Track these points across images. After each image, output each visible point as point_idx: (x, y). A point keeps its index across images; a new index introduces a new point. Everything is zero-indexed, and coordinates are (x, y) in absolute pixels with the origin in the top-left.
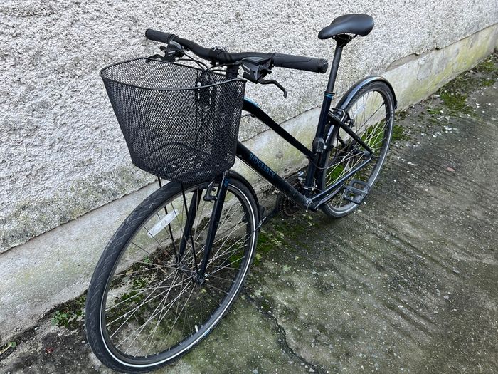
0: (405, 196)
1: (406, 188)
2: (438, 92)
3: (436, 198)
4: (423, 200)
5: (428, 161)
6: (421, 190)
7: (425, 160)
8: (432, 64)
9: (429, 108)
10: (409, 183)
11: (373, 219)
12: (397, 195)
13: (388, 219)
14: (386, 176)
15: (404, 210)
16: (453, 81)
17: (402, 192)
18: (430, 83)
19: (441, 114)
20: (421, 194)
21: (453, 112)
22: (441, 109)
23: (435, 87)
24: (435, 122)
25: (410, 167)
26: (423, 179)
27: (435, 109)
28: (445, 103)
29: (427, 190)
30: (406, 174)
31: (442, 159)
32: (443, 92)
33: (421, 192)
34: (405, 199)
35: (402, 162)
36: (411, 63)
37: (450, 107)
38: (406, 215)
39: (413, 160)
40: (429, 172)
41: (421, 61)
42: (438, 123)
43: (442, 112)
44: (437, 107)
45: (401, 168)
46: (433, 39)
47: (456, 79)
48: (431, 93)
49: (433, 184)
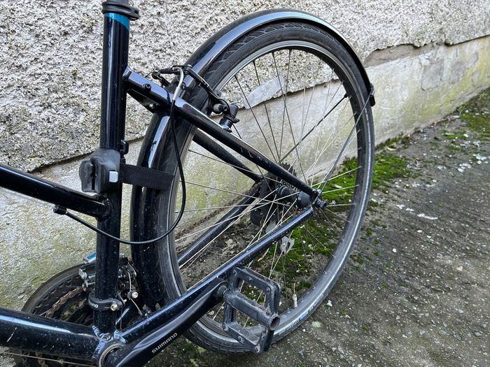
0: (416, 284)
1: (419, 264)
2: (457, 112)
3: (481, 285)
4: (455, 292)
5: (455, 211)
6: (450, 268)
7: (449, 208)
8: (442, 68)
9: (445, 132)
10: (422, 255)
11: (344, 345)
12: (401, 282)
13: (379, 346)
14: (377, 242)
15: (415, 319)
16: (475, 98)
17: (409, 275)
18: (443, 98)
19: (465, 139)
20: (450, 278)
21: (482, 136)
22: (465, 132)
23: (450, 105)
24: (457, 149)
25: (423, 222)
26: (450, 244)
27: (455, 133)
28: (469, 126)
29: (460, 269)
30: (415, 237)
31: (480, 206)
32: (464, 112)
33: (450, 274)
34: (417, 292)
35: (408, 215)
36: (407, 59)
37: (478, 129)
38: (422, 332)
39: (428, 209)
40: (460, 232)
41: (424, 58)
42: (463, 151)
43: (466, 135)
44: (457, 131)
45: (406, 224)
46: (438, 27)
47: (478, 97)
48: (446, 113)
49: (471, 254)
